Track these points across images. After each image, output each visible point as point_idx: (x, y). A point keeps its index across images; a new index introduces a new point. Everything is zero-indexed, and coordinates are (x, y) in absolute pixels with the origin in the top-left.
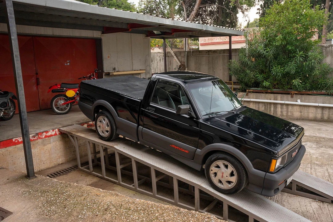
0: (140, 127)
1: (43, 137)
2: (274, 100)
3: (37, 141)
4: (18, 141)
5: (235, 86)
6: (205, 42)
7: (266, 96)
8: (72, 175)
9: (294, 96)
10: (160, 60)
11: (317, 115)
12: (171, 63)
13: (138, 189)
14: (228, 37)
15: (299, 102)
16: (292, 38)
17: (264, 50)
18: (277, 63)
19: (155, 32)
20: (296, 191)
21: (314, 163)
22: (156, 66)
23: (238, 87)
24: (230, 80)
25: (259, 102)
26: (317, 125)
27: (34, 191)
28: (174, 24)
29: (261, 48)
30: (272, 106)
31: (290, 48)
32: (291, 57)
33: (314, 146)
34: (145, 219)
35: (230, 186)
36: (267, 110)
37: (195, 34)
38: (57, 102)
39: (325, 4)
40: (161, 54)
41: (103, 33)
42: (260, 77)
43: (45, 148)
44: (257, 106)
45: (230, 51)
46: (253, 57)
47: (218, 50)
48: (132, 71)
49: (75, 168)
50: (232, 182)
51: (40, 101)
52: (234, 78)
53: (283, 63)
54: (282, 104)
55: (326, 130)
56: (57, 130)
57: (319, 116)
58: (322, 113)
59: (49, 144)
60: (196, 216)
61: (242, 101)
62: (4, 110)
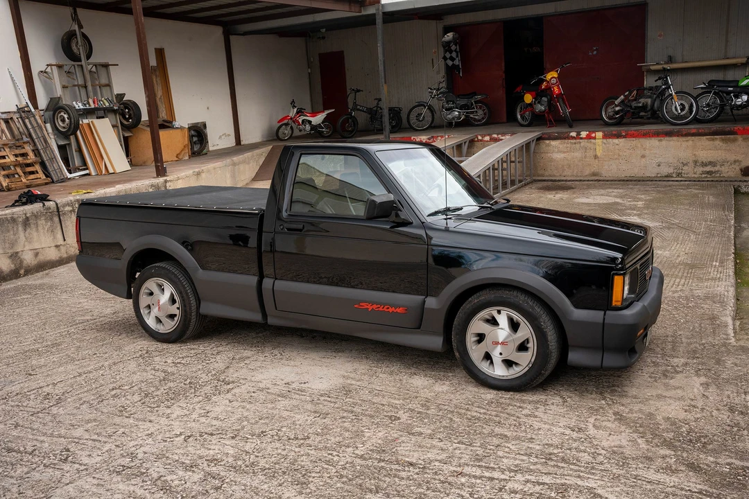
62: (467, 113)
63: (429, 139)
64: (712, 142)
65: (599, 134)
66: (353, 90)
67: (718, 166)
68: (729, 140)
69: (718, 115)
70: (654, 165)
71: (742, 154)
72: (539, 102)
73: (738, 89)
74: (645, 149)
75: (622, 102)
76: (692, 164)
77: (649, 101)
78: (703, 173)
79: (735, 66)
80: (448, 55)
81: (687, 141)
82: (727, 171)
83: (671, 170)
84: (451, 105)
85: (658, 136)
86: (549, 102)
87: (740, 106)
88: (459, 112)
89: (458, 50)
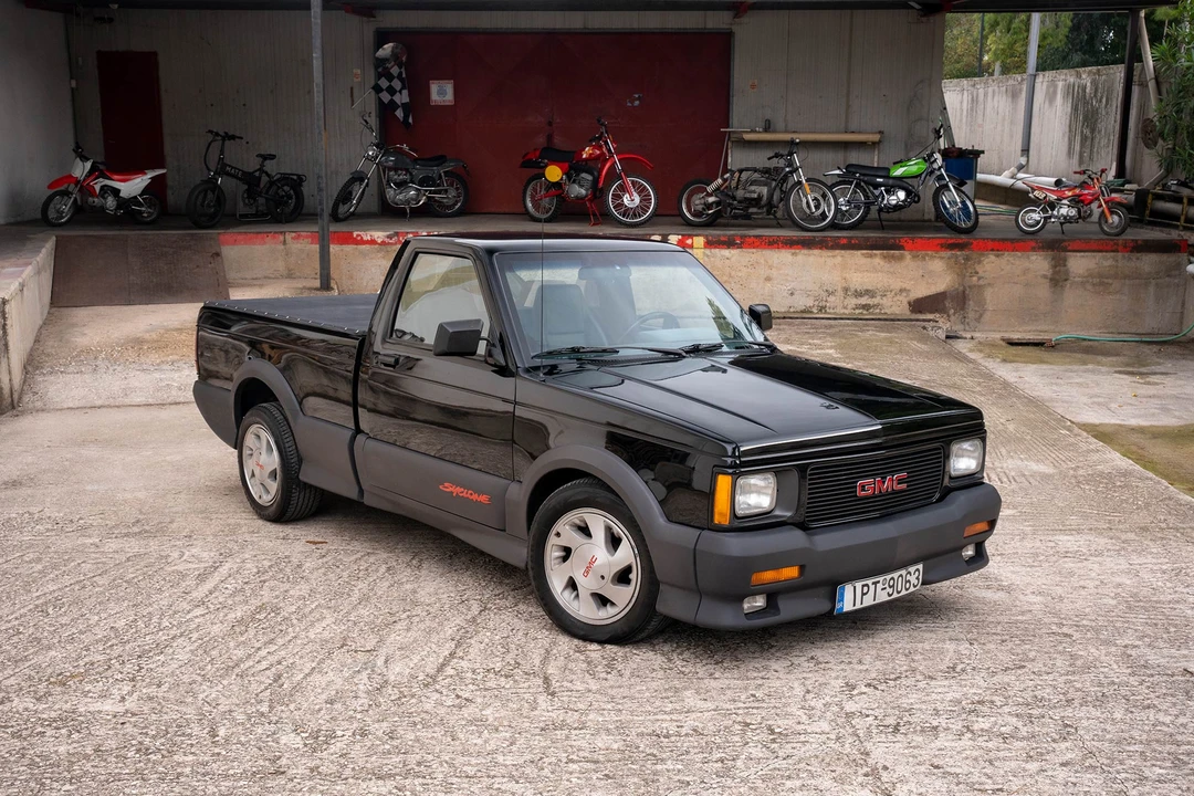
4: (362, 237)
38: (534, 190)
41: (736, 16)
62: (431, 192)
63: (388, 237)
64: (869, 259)
65: (699, 241)
66: (217, 134)
67: (879, 298)
68: (893, 257)
69: (863, 219)
70: (785, 294)
71: (911, 280)
72: (574, 182)
73: (891, 182)
74: (771, 267)
75: (718, 189)
76: (840, 293)
77: (765, 190)
78: (857, 307)
79: (861, 145)
80: (384, 83)
81: (833, 256)
82: (889, 304)
83: (810, 302)
84: (403, 177)
85: (791, 247)
86: (596, 181)
87: (895, 206)
88: (417, 190)
89: (404, 76)
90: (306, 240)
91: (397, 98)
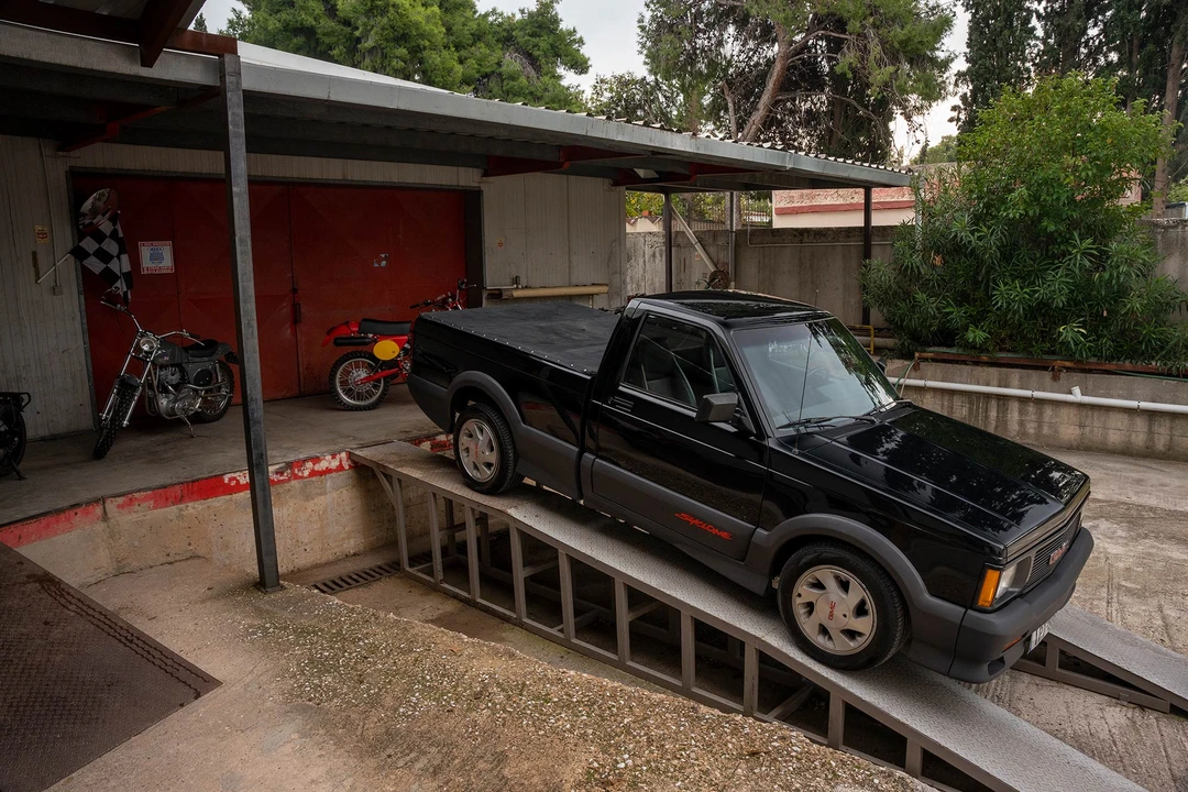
0: (588, 456)
1: (306, 473)
2: (999, 386)
3: (287, 486)
4: (238, 481)
5: (880, 341)
6: (789, 205)
7: (975, 372)
8: (386, 588)
9: (1063, 375)
10: (654, 255)
11: (1134, 436)
12: (685, 266)
13: (575, 641)
14: (862, 190)
15: (1077, 396)
16: (1058, 199)
17: (972, 233)
18: (1011, 274)
19: (641, 173)
20: (1058, 669)
21: (1119, 585)
22: (641, 271)
23: (890, 342)
24: (866, 320)
25: (953, 392)
26: (1132, 467)
27: (276, 628)
28: (698, 149)
29: (961, 226)
30: (994, 403)
31: (1052, 228)
32: (1054, 256)
33: (1120, 533)
34: (590, 731)
35: (853, 646)
36: (977, 416)
37: (761, 181)
38: (347, 373)
39: (1162, 96)
40: (656, 239)
41: (486, 174)
42: (957, 314)
43: (311, 505)
44: (946, 404)
45: (867, 233)
46: (937, 253)
47: (828, 229)
48: (570, 286)
49: (393, 568)
50: (860, 634)
51: (301, 369)
52: (876, 316)
53: (1029, 274)
54: (1023, 400)
55: (1162, 485)
56: (344, 455)
57: (1139, 439)
58: (1150, 432)
59: (321, 494)
60: (747, 730)
61: (900, 386)
62: (206, 392)
84: (177, 376)
88: (194, 391)
89: (121, 235)
90: (145, 505)
91: (114, 266)
